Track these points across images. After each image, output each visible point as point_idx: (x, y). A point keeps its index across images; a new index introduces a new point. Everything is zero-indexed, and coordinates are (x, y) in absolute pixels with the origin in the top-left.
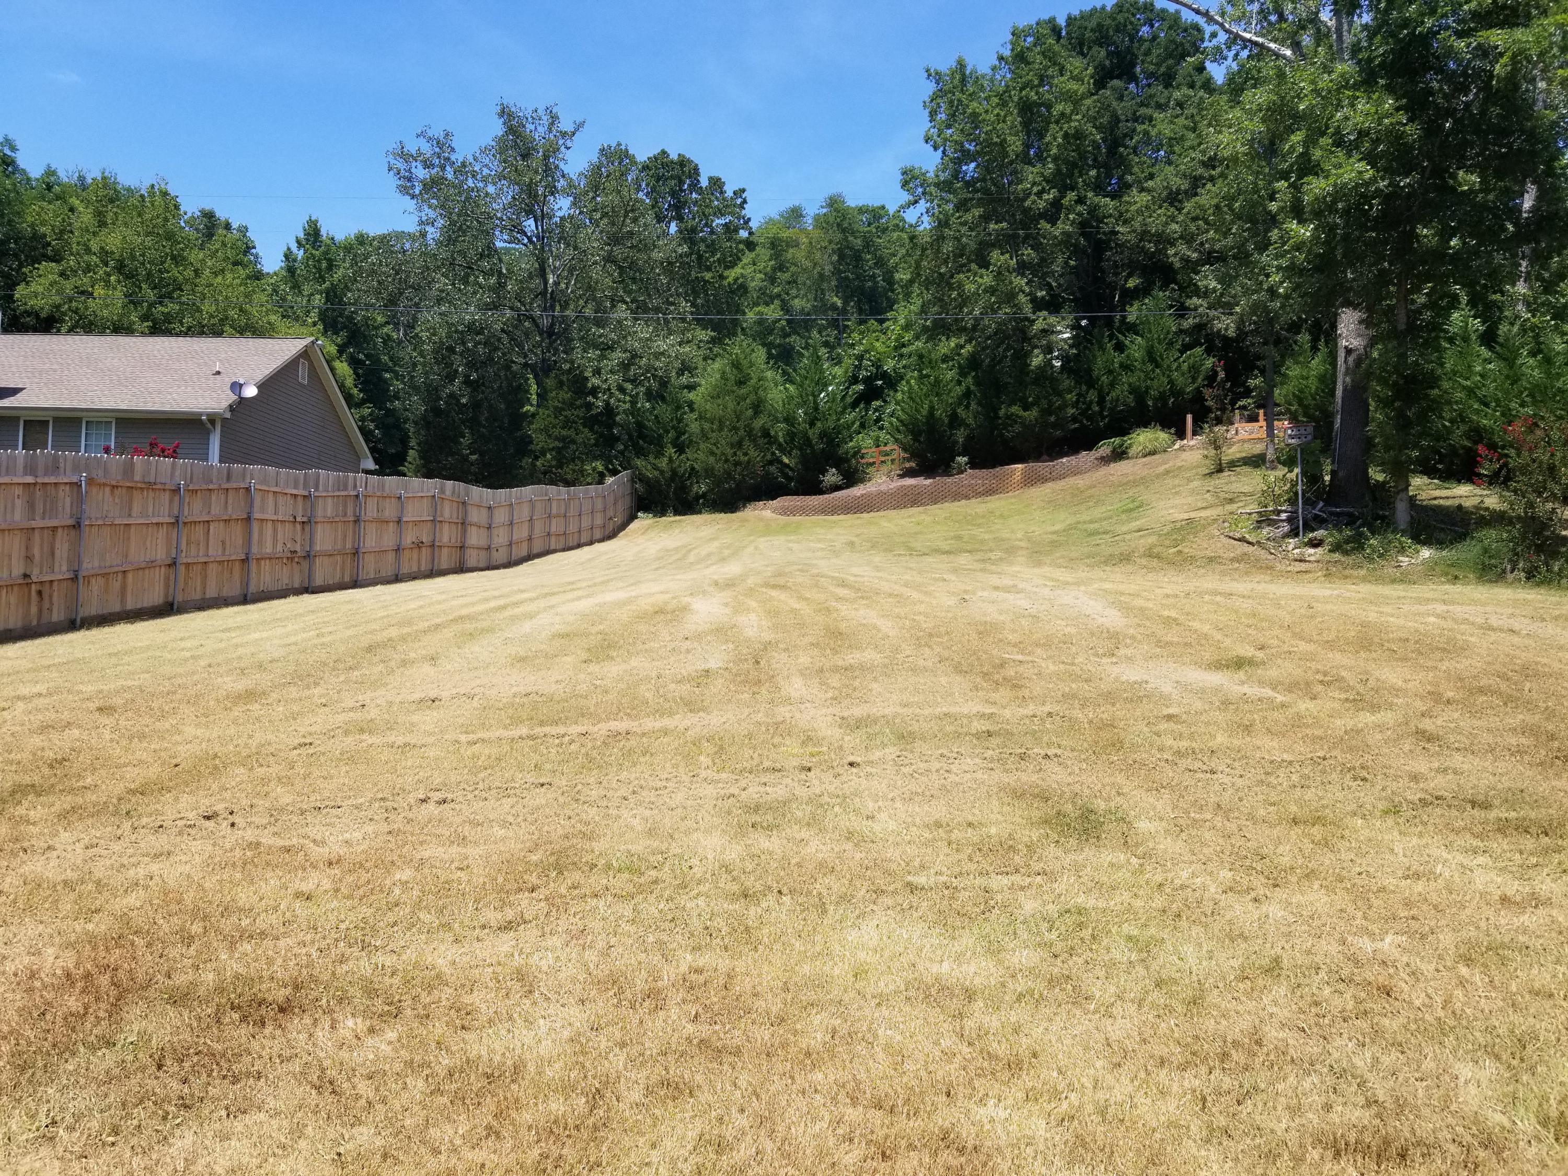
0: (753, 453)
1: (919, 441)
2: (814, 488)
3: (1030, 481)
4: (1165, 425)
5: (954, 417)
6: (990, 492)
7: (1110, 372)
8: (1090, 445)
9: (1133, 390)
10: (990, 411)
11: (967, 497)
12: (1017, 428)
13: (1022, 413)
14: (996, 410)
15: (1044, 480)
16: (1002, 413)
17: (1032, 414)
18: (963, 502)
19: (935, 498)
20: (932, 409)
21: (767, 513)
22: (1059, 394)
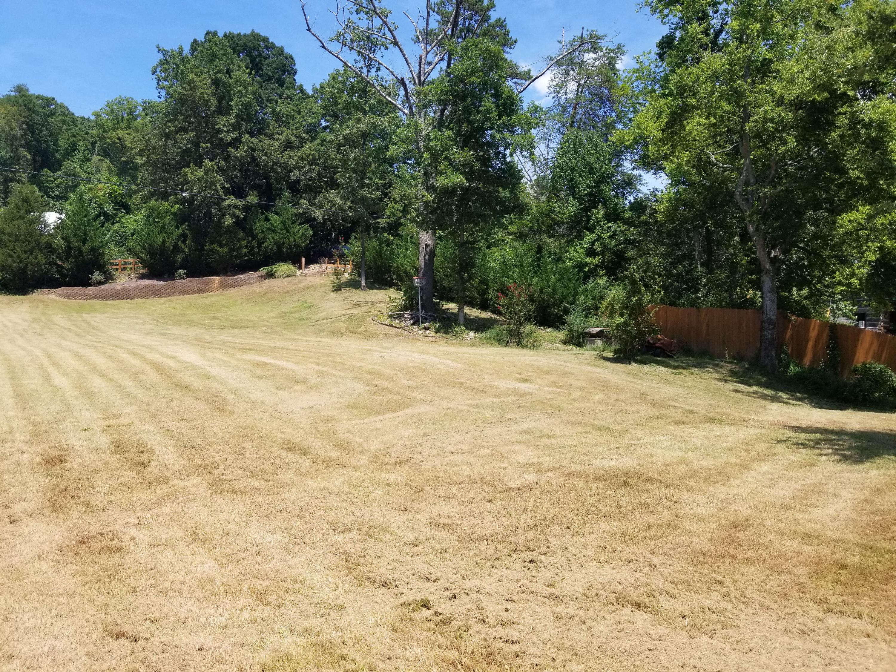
0: (41, 257)
1: (155, 259)
2: (86, 283)
3: (224, 286)
4: (294, 263)
5: (176, 246)
6: (201, 291)
7: (263, 232)
8: (255, 268)
9: (276, 243)
10: (200, 247)
11: (188, 293)
12: (216, 257)
13: (218, 249)
14: (203, 246)
15: (232, 286)
16: (207, 247)
17: (225, 250)
18: (186, 296)
19: (168, 293)
20: (164, 241)
21: (53, 297)
22: (239, 241)
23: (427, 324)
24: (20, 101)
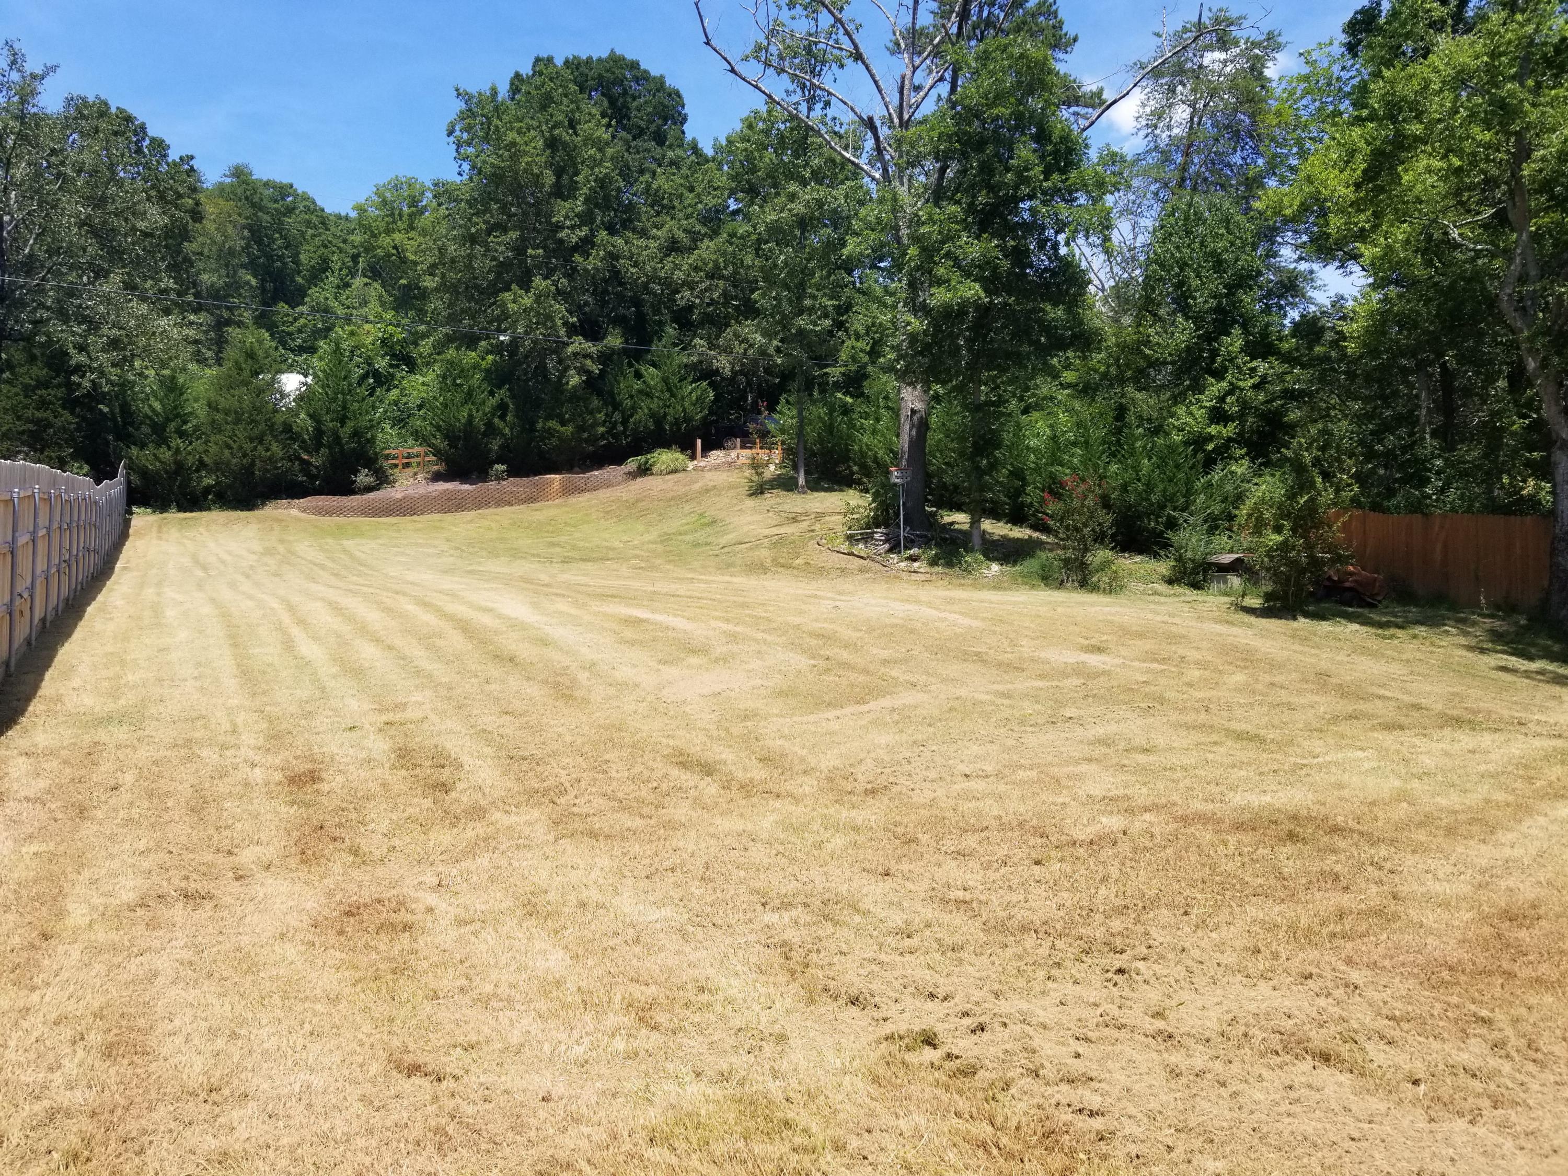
0: (275, 447)
1: (456, 447)
2: (347, 489)
3: (568, 491)
4: (683, 449)
5: (489, 425)
6: (531, 499)
7: (631, 397)
8: (619, 460)
9: (653, 415)
10: (527, 424)
11: (510, 504)
12: (554, 441)
13: (559, 428)
14: (533, 424)
15: (580, 490)
16: (539, 426)
17: (568, 430)
18: (507, 508)
19: (479, 504)
20: (471, 416)
21: (295, 512)
22: (591, 413)
23: (914, 551)
24: (239, 191)
